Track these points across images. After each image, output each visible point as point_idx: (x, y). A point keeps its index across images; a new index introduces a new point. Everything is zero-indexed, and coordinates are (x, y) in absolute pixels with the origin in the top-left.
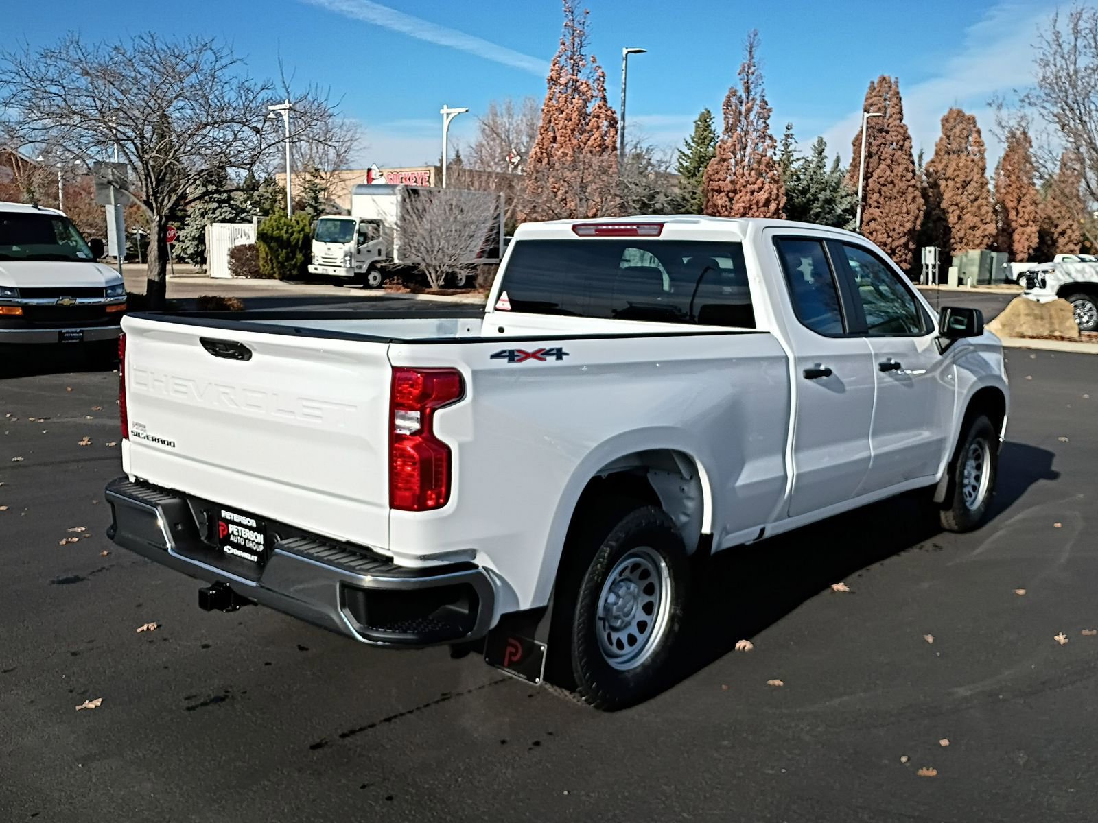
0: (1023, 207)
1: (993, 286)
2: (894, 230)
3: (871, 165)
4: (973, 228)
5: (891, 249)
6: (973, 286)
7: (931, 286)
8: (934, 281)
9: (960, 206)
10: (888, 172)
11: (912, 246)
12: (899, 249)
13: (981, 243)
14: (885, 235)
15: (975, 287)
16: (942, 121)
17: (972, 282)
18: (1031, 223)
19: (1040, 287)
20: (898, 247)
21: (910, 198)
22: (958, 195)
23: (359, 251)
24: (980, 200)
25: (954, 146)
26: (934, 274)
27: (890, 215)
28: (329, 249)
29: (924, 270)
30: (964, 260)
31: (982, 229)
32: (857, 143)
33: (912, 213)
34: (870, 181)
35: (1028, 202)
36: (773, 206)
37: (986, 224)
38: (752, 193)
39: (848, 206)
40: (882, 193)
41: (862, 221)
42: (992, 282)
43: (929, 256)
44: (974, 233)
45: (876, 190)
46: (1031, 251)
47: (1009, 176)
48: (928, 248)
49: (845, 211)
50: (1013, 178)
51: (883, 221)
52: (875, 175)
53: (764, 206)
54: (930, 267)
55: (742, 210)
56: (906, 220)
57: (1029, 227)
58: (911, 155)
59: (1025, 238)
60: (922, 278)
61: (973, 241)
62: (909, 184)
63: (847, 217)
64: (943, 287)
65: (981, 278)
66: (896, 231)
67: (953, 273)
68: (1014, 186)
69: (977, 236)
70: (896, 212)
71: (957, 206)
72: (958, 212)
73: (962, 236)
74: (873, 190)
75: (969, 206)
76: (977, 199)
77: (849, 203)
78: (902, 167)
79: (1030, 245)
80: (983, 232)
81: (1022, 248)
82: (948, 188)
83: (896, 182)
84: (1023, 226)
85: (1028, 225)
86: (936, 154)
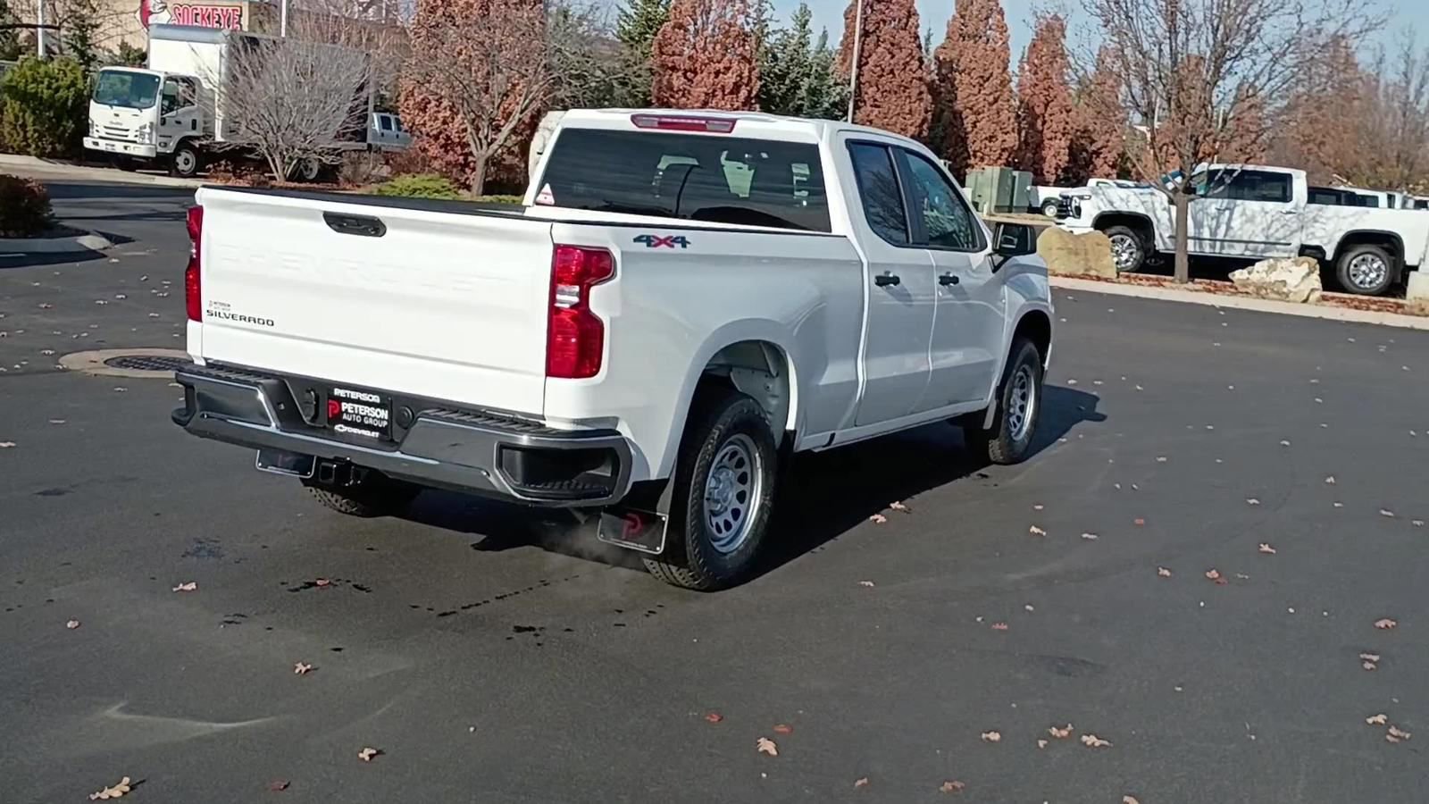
0: (1051, 115)
1: (1013, 215)
3: (867, 47)
4: (990, 139)
6: (990, 215)
9: (975, 109)
10: (888, 57)
13: (999, 158)
15: (992, 215)
17: (990, 208)
18: (1059, 135)
19: (1074, 216)
21: (915, 93)
22: (973, 95)
23: (163, 122)
24: (1000, 102)
25: (970, 30)
28: (117, 115)
30: (980, 179)
31: (1000, 139)
32: (849, 15)
33: (917, 114)
34: (865, 68)
35: (1056, 109)
36: (743, 93)
37: (1006, 133)
38: (717, 73)
39: (838, 99)
40: (880, 87)
42: (1014, 210)
44: (992, 144)
45: (873, 83)
46: (1060, 173)
47: (1036, 73)
49: (834, 104)
50: (1041, 75)
52: (871, 61)
53: (731, 93)
55: (703, 98)
56: (910, 122)
57: (1058, 141)
58: (917, 37)
59: (1056, 153)
61: (989, 156)
62: (914, 75)
65: (999, 204)
68: (1041, 86)
70: (896, 113)
71: (971, 109)
72: (973, 118)
73: (977, 149)
74: (869, 82)
75: (986, 109)
76: (996, 100)
77: (838, 94)
78: (905, 52)
79: (1057, 164)
80: (1002, 144)
81: (1050, 167)
82: (963, 84)
83: (896, 73)
84: (1051, 139)
85: (1056, 138)
86: (948, 38)
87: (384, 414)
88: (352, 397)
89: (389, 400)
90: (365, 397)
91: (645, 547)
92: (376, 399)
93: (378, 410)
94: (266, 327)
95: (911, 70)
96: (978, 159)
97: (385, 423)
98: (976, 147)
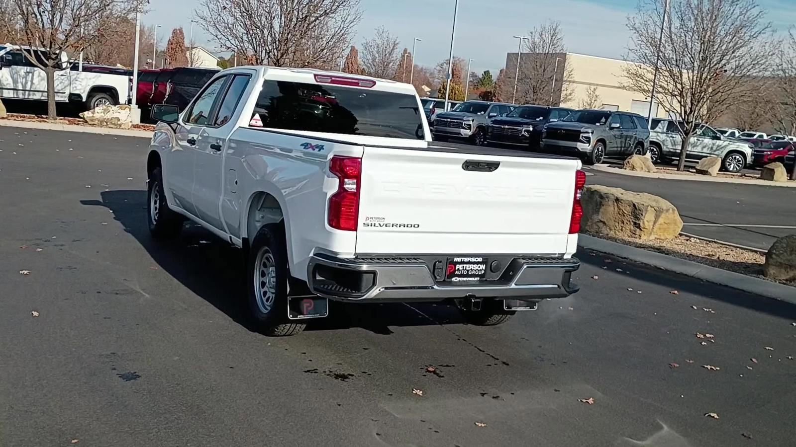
87: (483, 267)
88: (465, 261)
89: (487, 259)
90: (473, 260)
91: (529, 308)
92: (480, 260)
93: (479, 265)
94: (413, 229)
97: (483, 272)
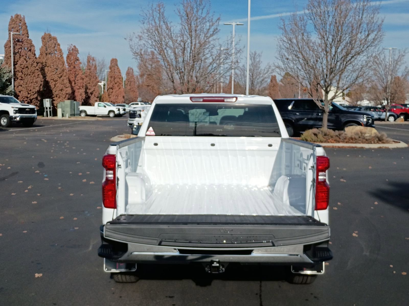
0: (77, 80)
1: (76, 117)
2: (31, 90)
3: (16, 58)
4: (61, 90)
5: (30, 100)
6: (69, 117)
7: (49, 117)
8: (50, 115)
9: (54, 80)
10: (25, 62)
11: (39, 98)
12: (34, 100)
13: (65, 97)
14: (27, 93)
15: (70, 118)
16: (42, 38)
17: (68, 115)
18: (81, 88)
20: (33, 99)
21: (36, 75)
22: (54, 75)
24: (63, 77)
25: (49, 51)
26: (50, 111)
27: (28, 83)
29: (45, 110)
30: (63, 105)
31: (65, 90)
32: (7, 46)
33: (38, 83)
34: (16, 66)
35: (79, 78)
37: (67, 88)
39: (8, 78)
40: (23, 72)
41: (14, 86)
42: (75, 115)
43: (47, 103)
44: (62, 92)
45: (20, 71)
46: (83, 101)
47: (70, 66)
48: (46, 100)
49: (6, 80)
50: (72, 67)
51: (25, 86)
52: (19, 63)
54: (48, 109)
56: (36, 86)
57: (81, 90)
58: (35, 55)
59: (80, 95)
60: (45, 114)
61: (62, 96)
62: (36, 68)
63: (7, 83)
64: (55, 118)
65: (71, 114)
66: (32, 91)
67: (59, 111)
68: (73, 71)
69: (63, 94)
70: (31, 82)
71: (53, 80)
72: (54, 83)
73: (57, 94)
74: (18, 71)
75: (58, 80)
76: (61, 77)
77: (8, 76)
78: (31, 61)
79: (82, 98)
80: (66, 92)
81: (80, 99)
82: (49, 71)
83: (29, 67)
84: (78, 89)
85: (80, 89)
86: (41, 54)
91: (316, 272)
95: (34, 67)
96: (58, 98)
98: (57, 93)
